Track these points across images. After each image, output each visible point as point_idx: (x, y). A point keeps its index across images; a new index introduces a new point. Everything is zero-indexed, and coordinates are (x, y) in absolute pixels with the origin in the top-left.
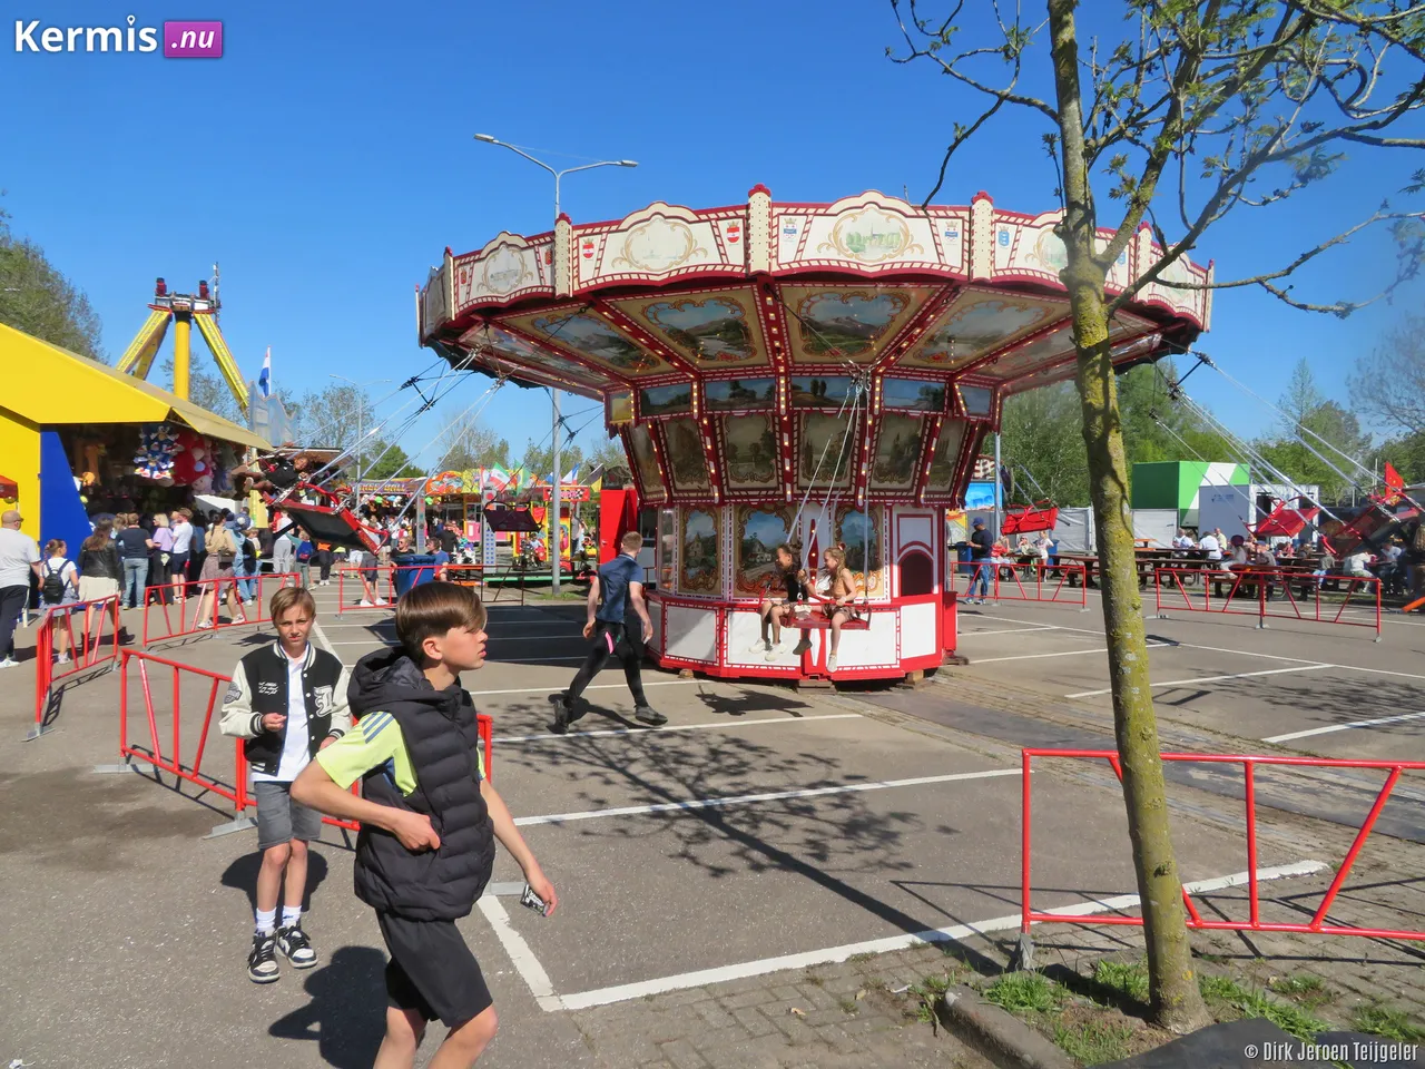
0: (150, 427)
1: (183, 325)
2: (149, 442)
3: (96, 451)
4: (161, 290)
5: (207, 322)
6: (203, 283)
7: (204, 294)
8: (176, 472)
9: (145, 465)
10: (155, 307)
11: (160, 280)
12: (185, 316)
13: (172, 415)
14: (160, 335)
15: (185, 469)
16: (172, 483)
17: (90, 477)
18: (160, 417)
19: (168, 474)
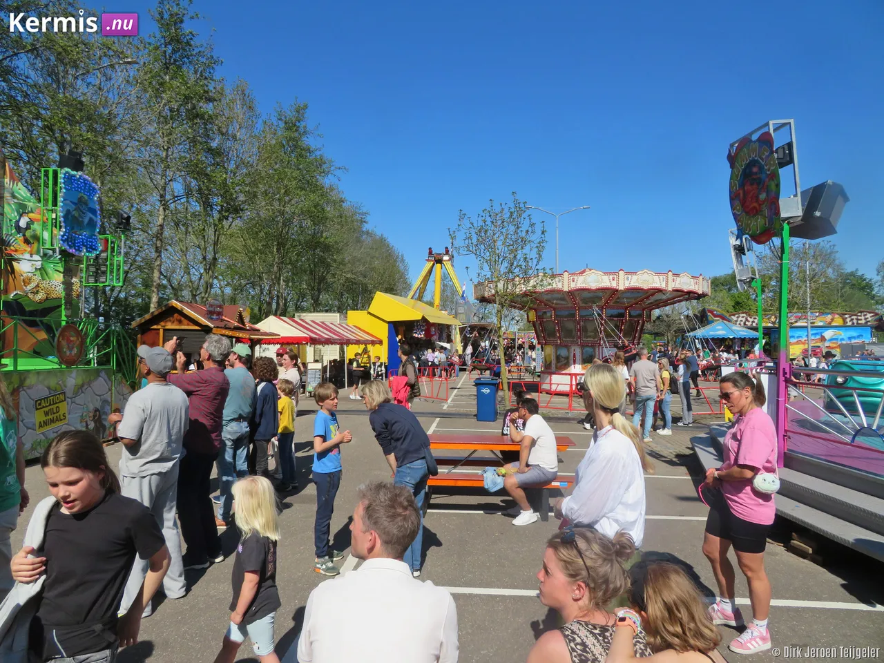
0: (418, 321)
1: (439, 265)
2: (417, 326)
3: (402, 329)
4: (430, 253)
5: (448, 265)
6: (447, 248)
7: (447, 252)
8: (425, 335)
9: (416, 333)
10: (428, 260)
11: (430, 249)
12: (439, 261)
13: (423, 317)
14: (430, 272)
15: (428, 333)
16: (425, 338)
17: (400, 337)
18: (420, 318)
19: (423, 336)
